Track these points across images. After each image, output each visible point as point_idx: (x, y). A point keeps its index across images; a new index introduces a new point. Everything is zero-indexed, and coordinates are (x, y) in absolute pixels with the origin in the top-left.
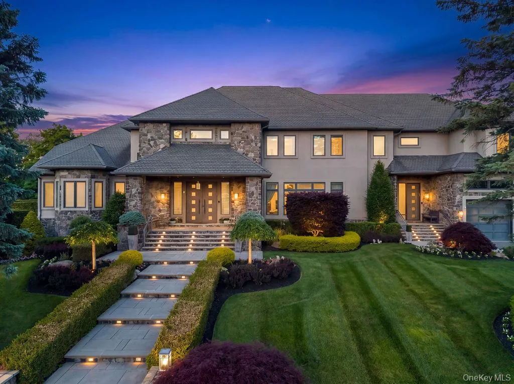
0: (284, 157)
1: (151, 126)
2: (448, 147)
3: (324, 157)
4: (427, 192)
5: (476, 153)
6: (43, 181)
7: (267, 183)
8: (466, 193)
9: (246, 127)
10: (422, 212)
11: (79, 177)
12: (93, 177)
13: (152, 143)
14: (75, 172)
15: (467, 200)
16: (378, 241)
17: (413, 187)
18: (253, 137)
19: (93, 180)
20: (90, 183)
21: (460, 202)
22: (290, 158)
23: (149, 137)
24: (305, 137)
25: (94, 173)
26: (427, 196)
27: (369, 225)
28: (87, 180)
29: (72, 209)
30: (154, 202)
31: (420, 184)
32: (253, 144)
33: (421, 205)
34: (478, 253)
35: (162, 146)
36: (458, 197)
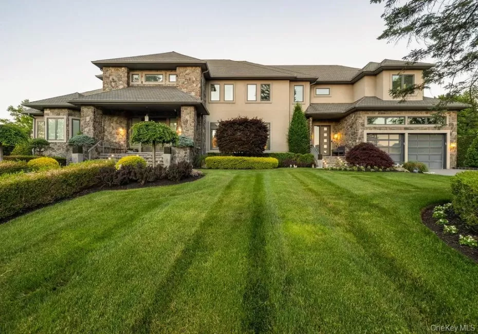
0: (225, 102)
1: (113, 70)
2: (353, 96)
3: (256, 102)
4: (336, 132)
5: (375, 97)
6: (36, 120)
7: (211, 123)
8: (367, 128)
9: (189, 70)
10: (332, 149)
11: (59, 115)
12: (69, 115)
13: (113, 84)
14: (56, 111)
15: (368, 134)
16: (294, 166)
17: (325, 129)
18: (194, 79)
19: (71, 118)
20: (68, 120)
21: (362, 135)
22: (229, 103)
23: (111, 79)
24: (240, 85)
25: (71, 111)
26: (336, 136)
27: (289, 154)
28: (65, 117)
29: (53, 141)
30: (114, 134)
31: (330, 126)
32: (195, 85)
33: (331, 143)
34: (379, 167)
35: (121, 87)
36: (360, 131)
